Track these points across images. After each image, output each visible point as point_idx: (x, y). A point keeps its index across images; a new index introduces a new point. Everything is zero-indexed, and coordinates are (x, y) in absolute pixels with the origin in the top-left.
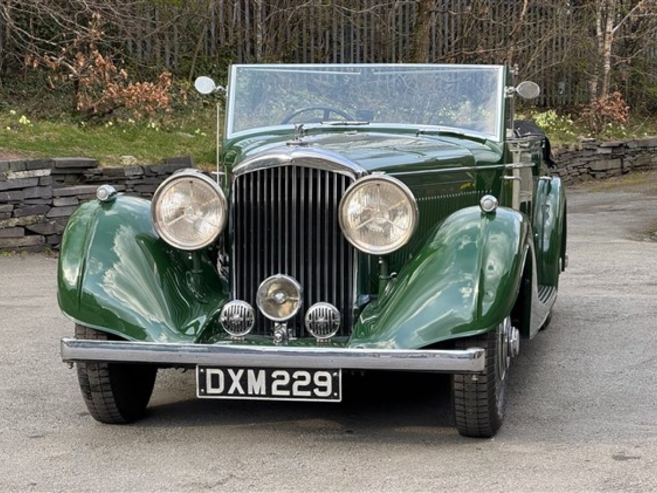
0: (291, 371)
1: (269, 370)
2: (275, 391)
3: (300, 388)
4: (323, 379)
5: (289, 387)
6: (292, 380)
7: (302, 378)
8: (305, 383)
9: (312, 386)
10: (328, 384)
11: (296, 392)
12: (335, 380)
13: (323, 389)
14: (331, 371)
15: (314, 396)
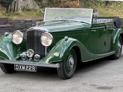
0: (29, 66)
1: (25, 66)
2: (26, 69)
4: (33, 68)
5: (28, 69)
6: (29, 68)
7: (30, 67)
9: (32, 69)
10: (34, 68)
11: (29, 70)
12: (35, 68)
13: (33, 69)
14: (35, 66)
15: (32, 70)
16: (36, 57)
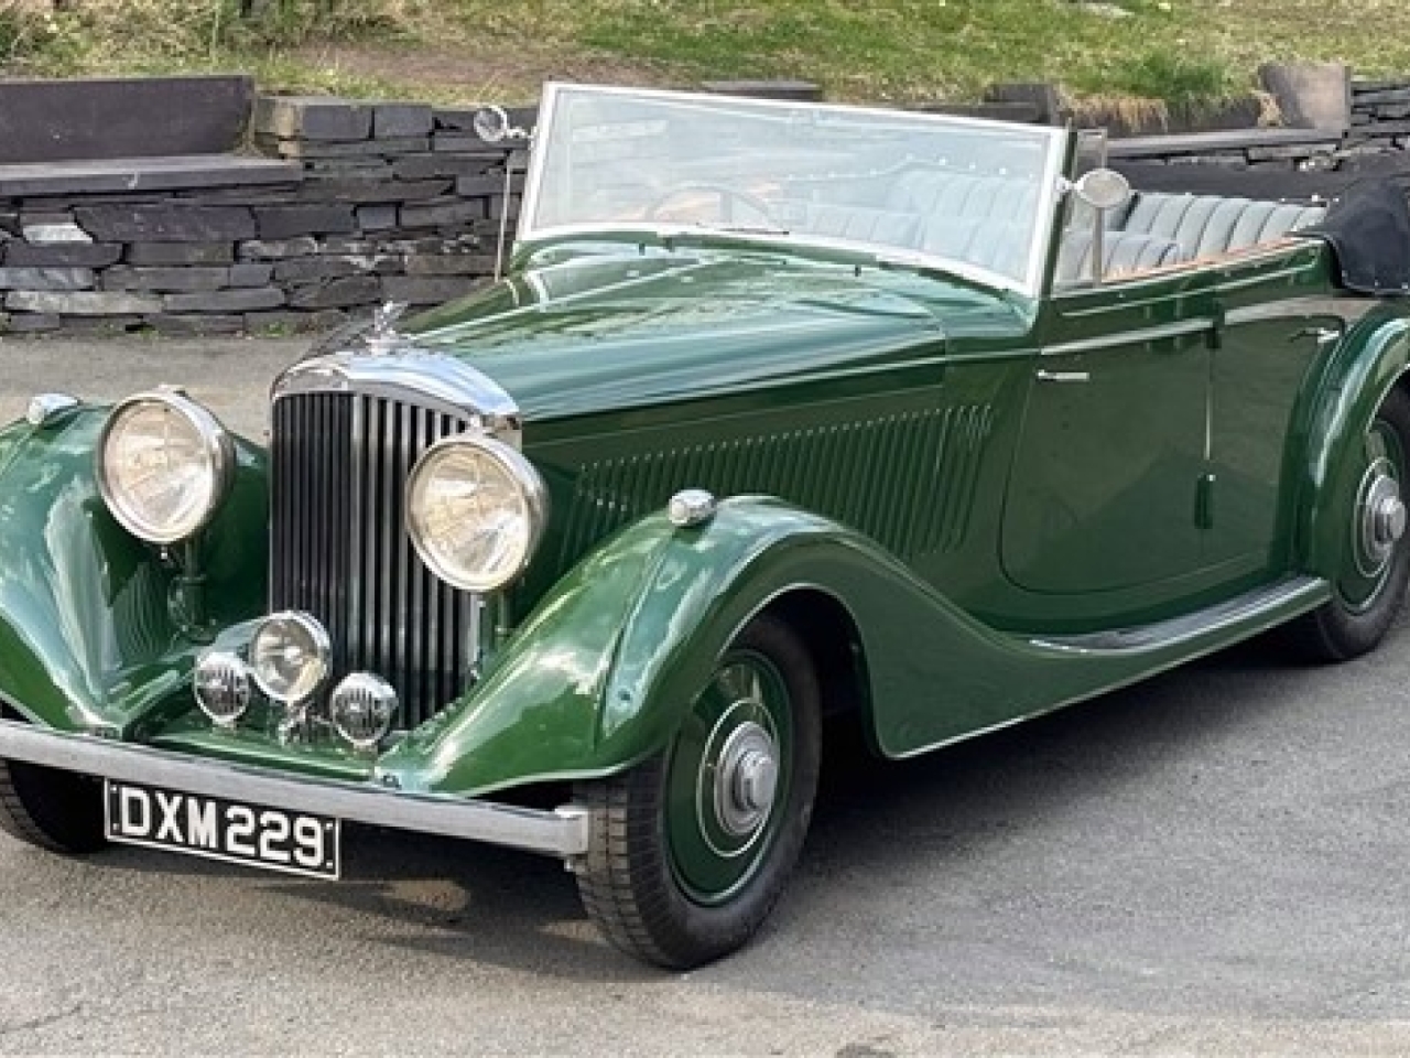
0: (258, 809)
1: (223, 804)
2: (232, 846)
3: (273, 845)
4: (308, 832)
5: (253, 840)
6: (259, 829)
7: (275, 826)
8: (281, 836)
9: (289, 844)
10: (317, 842)
11: (265, 852)
12: (328, 837)
13: (309, 851)
14: (323, 819)
15: (293, 862)
16: (355, 707)
